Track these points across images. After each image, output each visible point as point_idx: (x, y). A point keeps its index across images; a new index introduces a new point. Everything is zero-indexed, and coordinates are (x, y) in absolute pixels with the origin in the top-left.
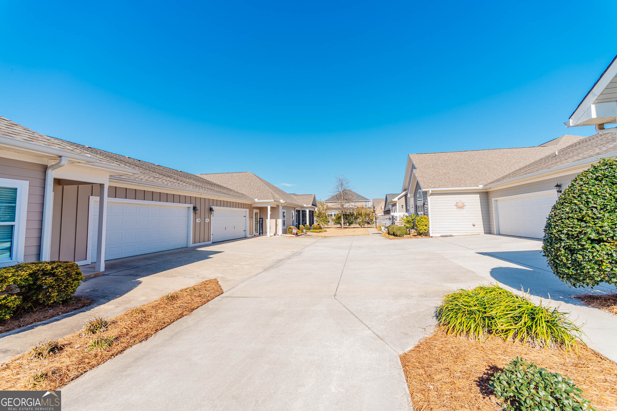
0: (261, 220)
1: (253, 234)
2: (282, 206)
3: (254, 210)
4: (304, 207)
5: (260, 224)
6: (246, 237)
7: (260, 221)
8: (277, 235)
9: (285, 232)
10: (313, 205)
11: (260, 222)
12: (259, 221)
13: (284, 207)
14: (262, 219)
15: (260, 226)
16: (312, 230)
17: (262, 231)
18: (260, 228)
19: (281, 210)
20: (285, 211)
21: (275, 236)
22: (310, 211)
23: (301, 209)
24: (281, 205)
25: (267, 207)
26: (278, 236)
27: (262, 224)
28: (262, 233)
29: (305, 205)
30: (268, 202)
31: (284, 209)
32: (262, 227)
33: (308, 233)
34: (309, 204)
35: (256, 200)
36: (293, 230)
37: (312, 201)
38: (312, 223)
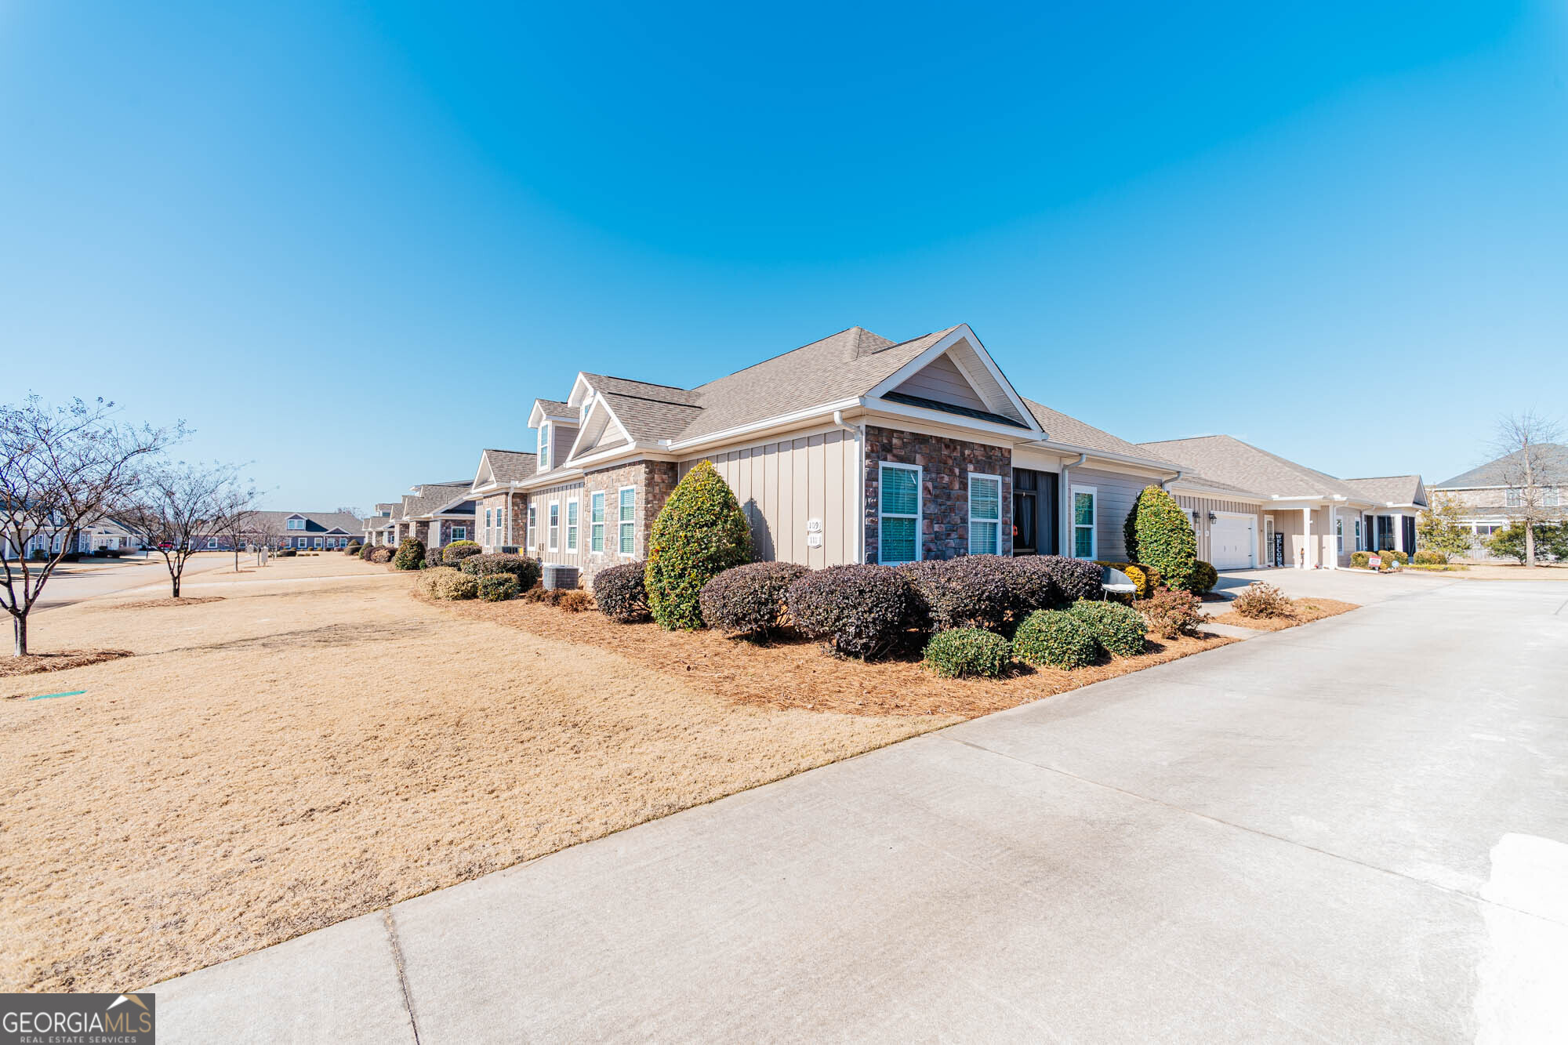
0: (1279, 536)
1: (1264, 563)
2: (1337, 510)
3: (1265, 516)
4: (1386, 508)
5: (1276, 545)
6: (1252, 568)
7: (1276, 538)
8: (1325, 568)
9: (1345, 562)
10: (1414, 503)
11: (1276, 541)
12: (1273, 537)
13: (1339, 511)
14: (1282, 534)
15: (1276, 548)
16: (1415, 566)
17: (1283, 559)
18: (1276, 552)
19: (1333, 518)
20: (1340, 517)
21: (1318, 570)
22: (1404, 518)
23: (1375, 515)
24: (1334, 506)
25: (1302, 510)
26: (1326, 570)
27: (1282, 545)
28: (1283, 563)
29: (1390, 504)
30: (1304, 499)
31: (1341, 514)
32: (1282, 551)
33: (1405, 571)
34: (1404, 501)
35: (1276, 497)
36: (1371, 559)
37: (1414, 492)
38: (1410, 546)
